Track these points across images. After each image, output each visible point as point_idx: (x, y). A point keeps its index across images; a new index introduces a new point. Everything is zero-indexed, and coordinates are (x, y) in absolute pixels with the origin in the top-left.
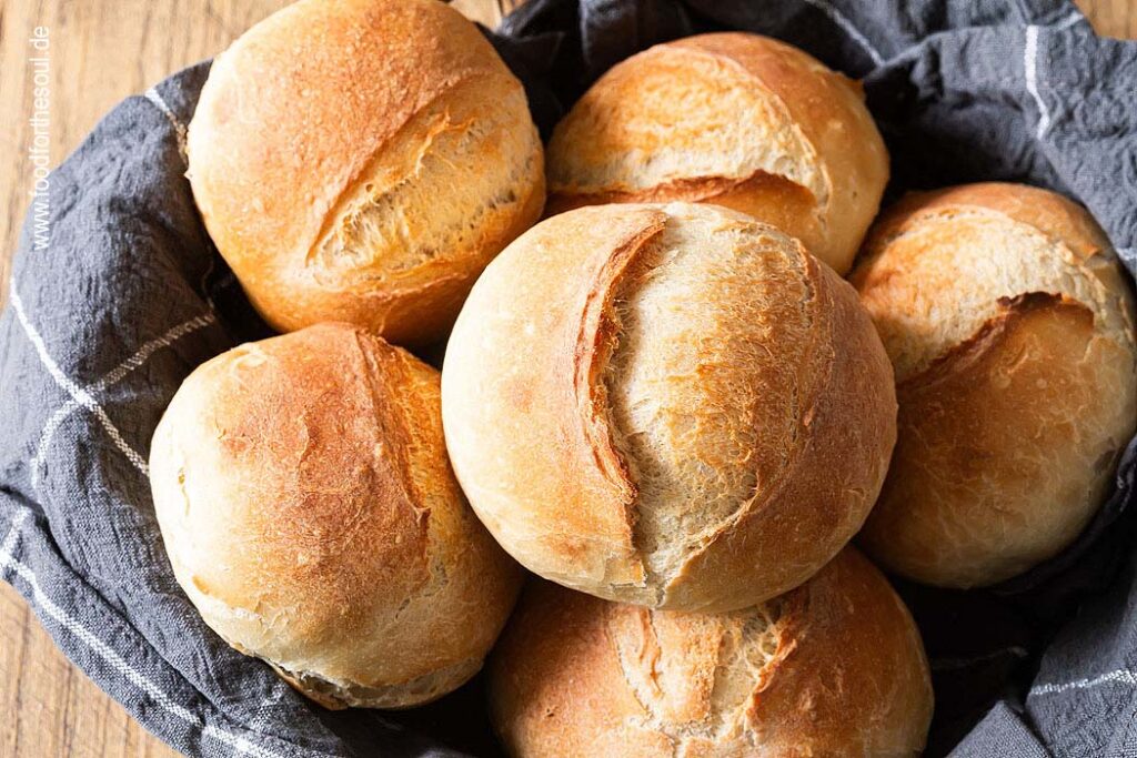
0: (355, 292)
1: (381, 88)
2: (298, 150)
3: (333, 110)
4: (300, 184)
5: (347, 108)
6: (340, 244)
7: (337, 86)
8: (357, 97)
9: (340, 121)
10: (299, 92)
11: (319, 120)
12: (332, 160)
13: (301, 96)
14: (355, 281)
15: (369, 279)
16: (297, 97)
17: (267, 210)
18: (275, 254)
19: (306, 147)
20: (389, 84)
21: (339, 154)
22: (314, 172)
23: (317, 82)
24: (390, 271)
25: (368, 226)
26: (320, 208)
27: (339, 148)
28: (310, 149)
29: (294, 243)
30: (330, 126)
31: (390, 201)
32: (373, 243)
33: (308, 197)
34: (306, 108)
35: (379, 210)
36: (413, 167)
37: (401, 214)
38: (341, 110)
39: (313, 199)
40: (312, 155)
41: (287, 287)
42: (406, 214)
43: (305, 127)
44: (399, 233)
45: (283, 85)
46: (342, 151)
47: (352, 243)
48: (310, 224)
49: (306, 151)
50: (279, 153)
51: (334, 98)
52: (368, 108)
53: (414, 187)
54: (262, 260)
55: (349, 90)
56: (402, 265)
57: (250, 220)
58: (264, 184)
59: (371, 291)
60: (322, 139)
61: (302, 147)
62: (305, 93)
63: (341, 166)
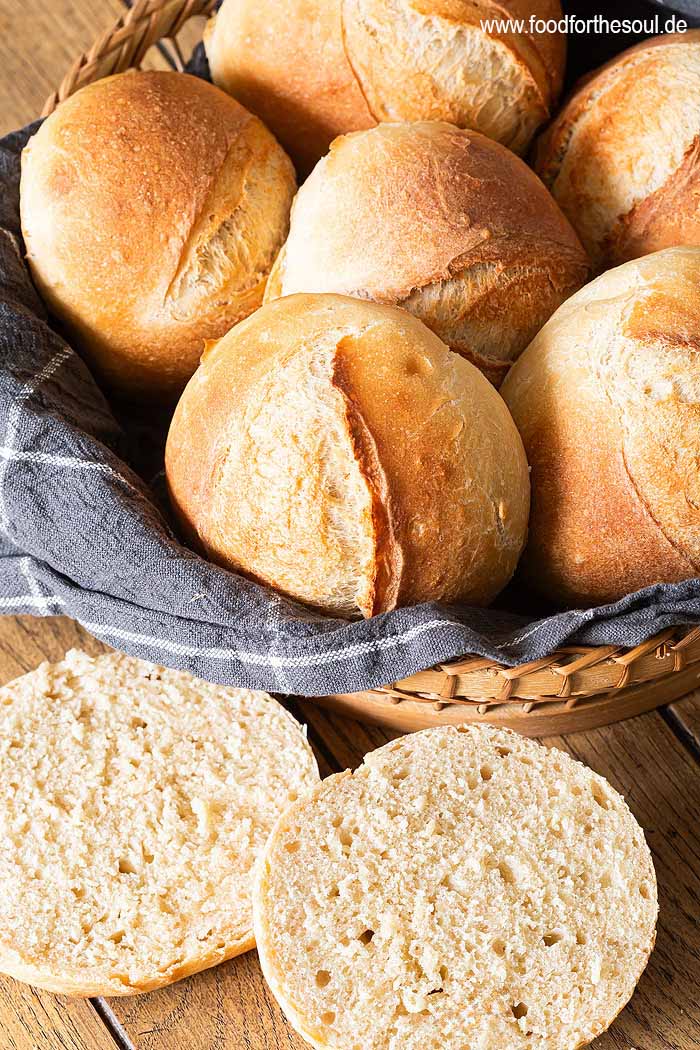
0: (207, 320)
1: (196, 134)
2: (146, 197)
3: (165, 158)
4: (153, 227)
5: (176, 154)
6: (194, 275)
7: (161, 138)
8: (181, 144)
9: (174, 166)
10: (132, 149)
11: (156, 169)
12: (177, 200)
13: (134, 152)
14: (208, 309)
15: (219, 305)
16: (131, 153)
17: (127, 258)
18: (135, 300)
19: (152, 194)
20: (200, 130)
21: (181, 194)
22: (164, 213)
23: (144, 138)
24: (236, 293)
25: (215, 253)
26: (175, 244)
27: (180, 189)
28: (155, 195)
29: (154, 284)
30: (167, 172)
31: (228, 229)
32: (221, 268)
33: (162, 237)
34: (142, 161)
35: (221, 238)
36: (241, 195)
37: (240, 238)
38: (171, 157)
39: (167, 238)
40: (158, 200)
41: (145, 331)
42: (244, 237)
43: (146, 177)
44: (241, 255)
45: (115, 147)
46: (183, 190)
47: (206, 271)
48: (168, 262)
49: (153, 197)
50: (130, 204)
51: (163, 148)
52: (193, 152)
53: (245, 212)
54: (123, 311)
55: (171, 140)
56: (244, 287)
57: (110, 272)
58: (121, 235)
59: (221, 316)
60: (163, 184)
61: (148, 194)
62: (137, 149)
63: (186, 204)
